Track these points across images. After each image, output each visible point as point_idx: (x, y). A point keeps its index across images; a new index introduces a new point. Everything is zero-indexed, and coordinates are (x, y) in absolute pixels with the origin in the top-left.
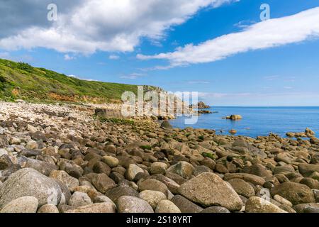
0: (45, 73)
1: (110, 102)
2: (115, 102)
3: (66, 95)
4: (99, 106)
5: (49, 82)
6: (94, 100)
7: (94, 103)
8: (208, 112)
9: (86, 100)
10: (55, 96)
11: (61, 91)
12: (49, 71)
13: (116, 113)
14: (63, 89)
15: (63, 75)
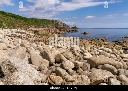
0: (11, 15)
1: (39, 27)
2: (41, 27)
3: (22, 25)
4: (35, 29)
5: (15, 20)
6: (33, 26)
7: (33, 28)
8: (77, 31)
9: (29, 26)
10: (18, 25)
11: (20, 23)
12: (12, 14)
13: (42, 32)
14: (21, 22)
15: (18, 16)
